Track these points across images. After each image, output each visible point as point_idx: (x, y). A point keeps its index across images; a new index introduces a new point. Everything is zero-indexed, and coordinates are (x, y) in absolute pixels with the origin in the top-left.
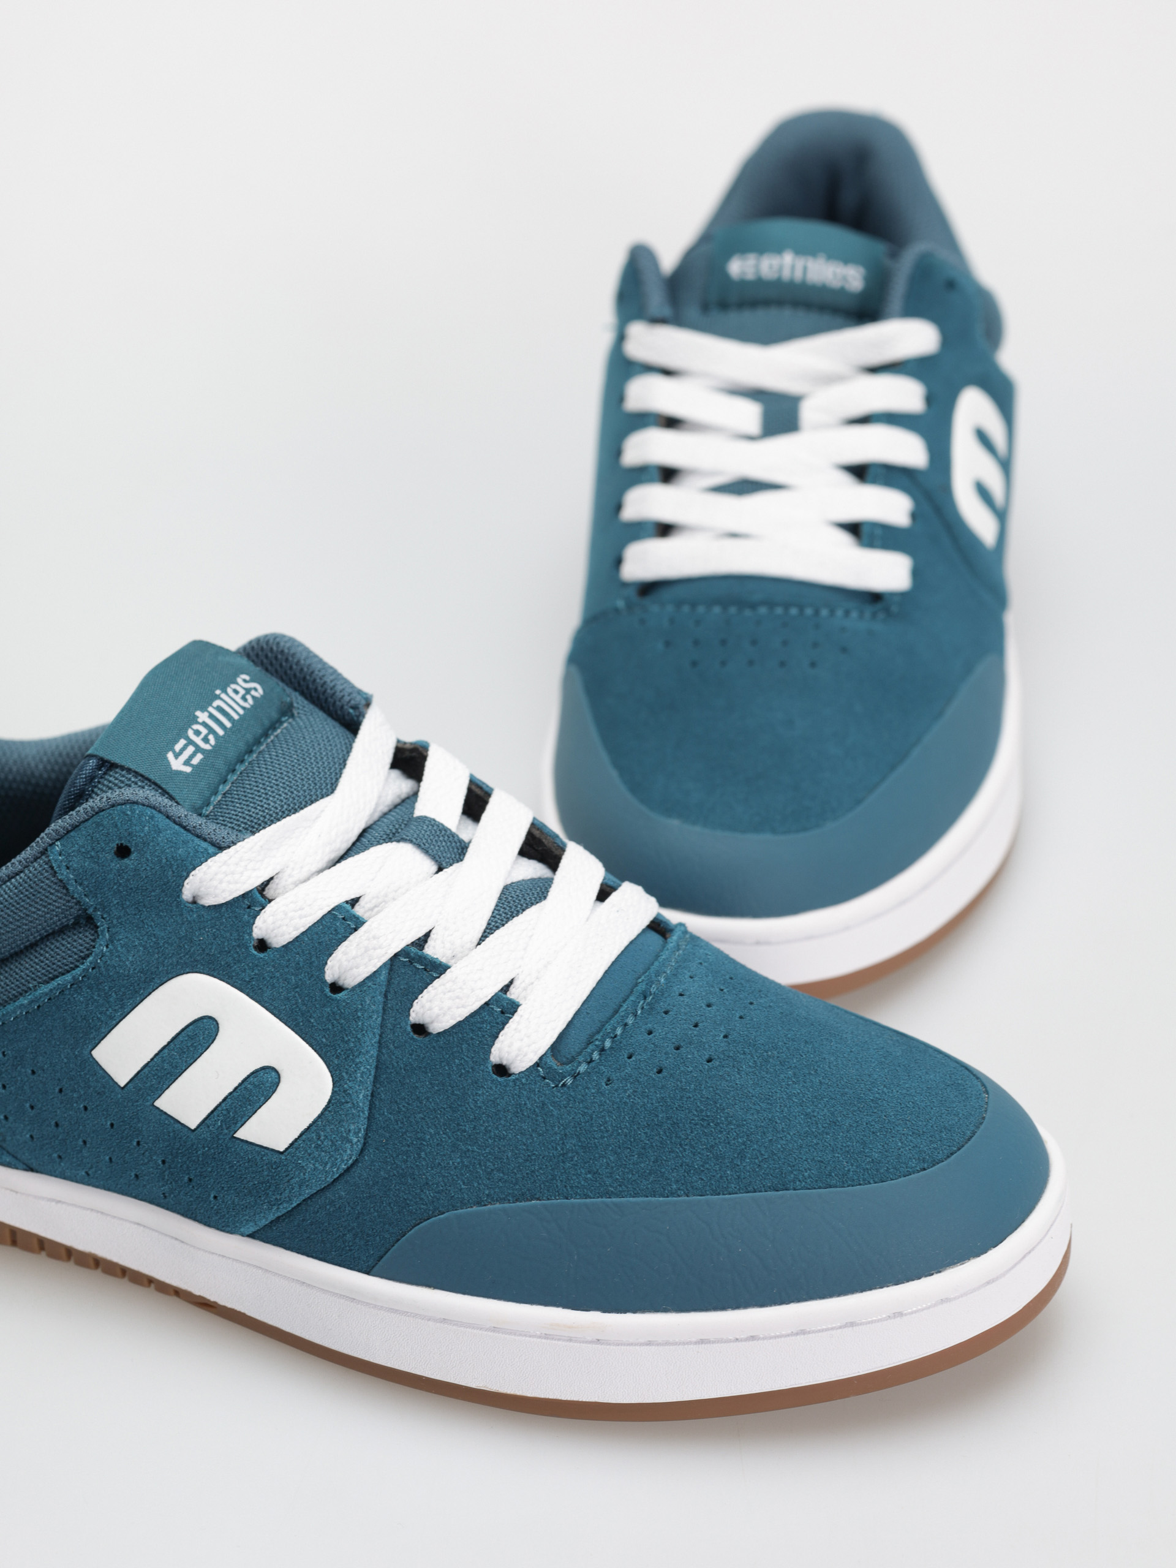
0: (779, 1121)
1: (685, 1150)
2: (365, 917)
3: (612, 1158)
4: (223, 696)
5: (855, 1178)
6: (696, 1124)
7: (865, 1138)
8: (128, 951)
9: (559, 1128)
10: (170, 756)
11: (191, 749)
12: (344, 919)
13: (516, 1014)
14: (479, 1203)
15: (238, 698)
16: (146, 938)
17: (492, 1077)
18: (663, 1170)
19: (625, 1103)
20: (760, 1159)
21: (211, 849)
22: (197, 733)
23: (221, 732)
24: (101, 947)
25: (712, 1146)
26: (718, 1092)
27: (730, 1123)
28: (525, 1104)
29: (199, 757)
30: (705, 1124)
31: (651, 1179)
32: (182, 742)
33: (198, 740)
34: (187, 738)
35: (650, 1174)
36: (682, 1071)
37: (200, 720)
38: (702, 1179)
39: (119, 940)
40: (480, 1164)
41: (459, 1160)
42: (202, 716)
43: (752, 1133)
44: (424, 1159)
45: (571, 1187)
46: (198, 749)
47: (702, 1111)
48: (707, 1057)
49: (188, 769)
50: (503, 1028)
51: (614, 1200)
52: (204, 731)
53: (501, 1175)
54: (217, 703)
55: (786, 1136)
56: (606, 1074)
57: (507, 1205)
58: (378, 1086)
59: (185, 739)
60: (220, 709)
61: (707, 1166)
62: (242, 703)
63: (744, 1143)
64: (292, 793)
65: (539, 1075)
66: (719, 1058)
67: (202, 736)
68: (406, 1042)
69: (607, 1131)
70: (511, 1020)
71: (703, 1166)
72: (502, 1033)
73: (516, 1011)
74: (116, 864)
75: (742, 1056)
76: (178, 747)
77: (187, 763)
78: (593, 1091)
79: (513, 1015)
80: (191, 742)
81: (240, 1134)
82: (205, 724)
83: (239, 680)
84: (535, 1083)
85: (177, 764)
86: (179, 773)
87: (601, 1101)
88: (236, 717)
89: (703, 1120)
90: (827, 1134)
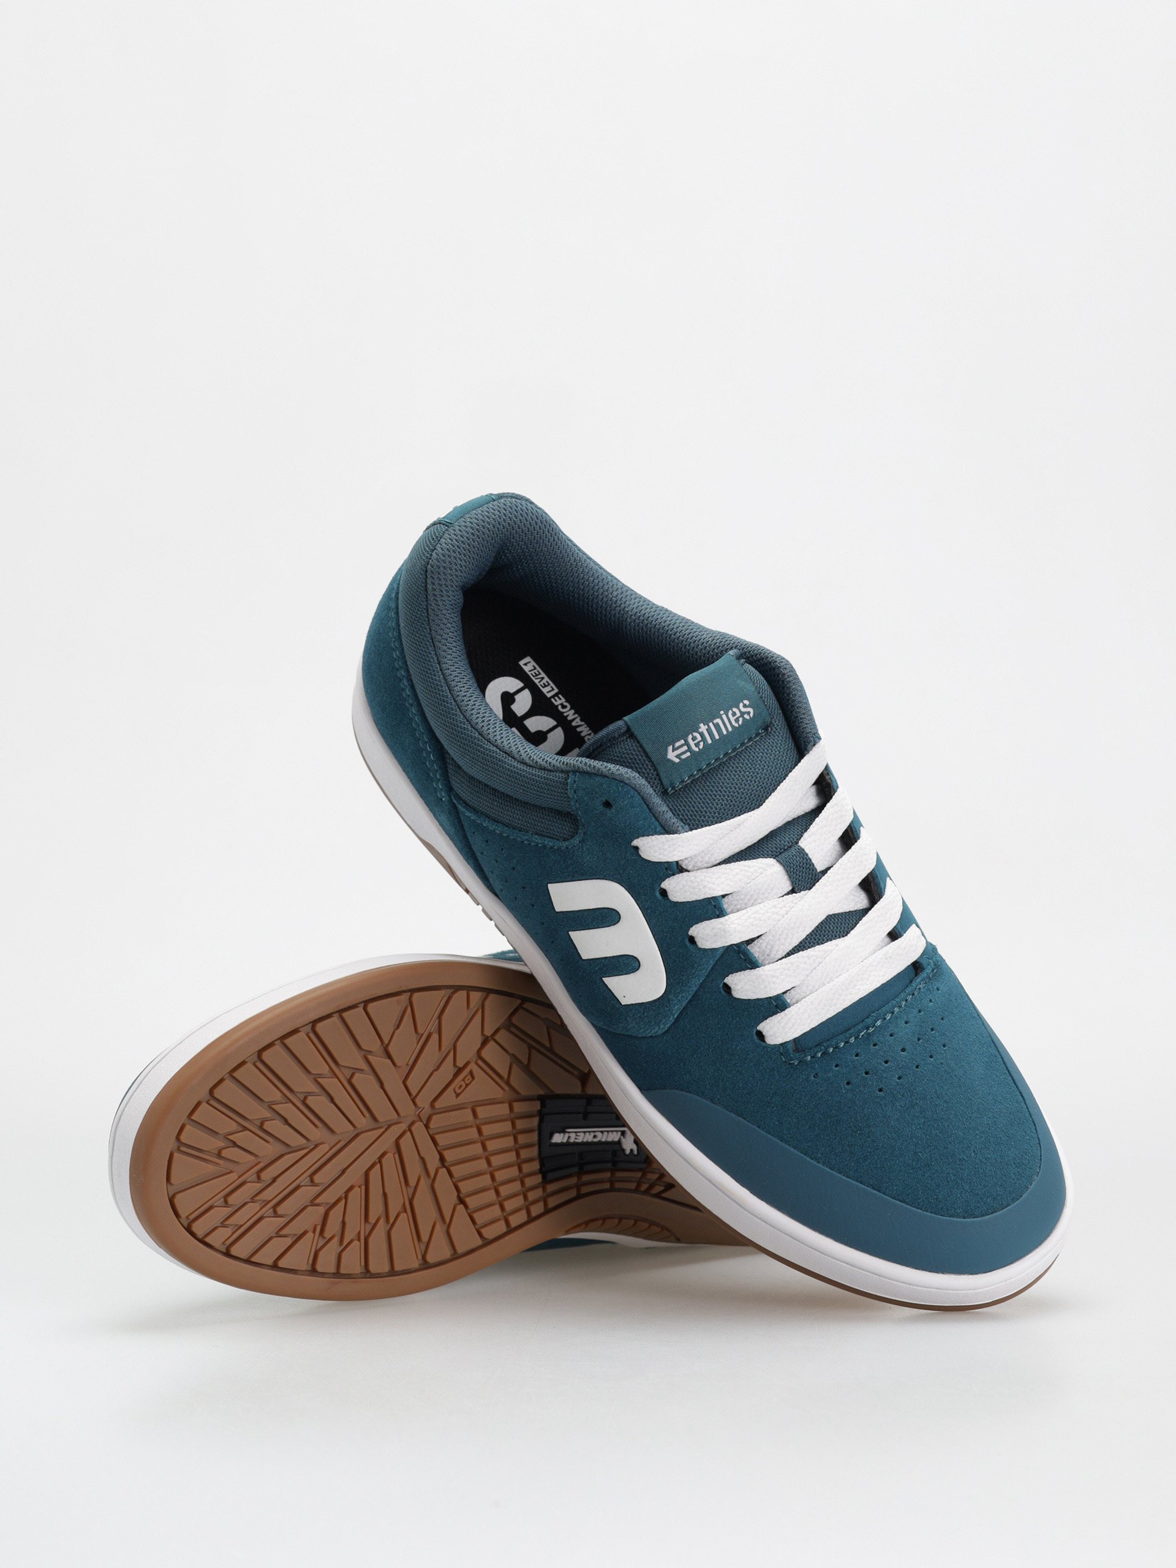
0: (897, 1149)
1: (836, 1139)
2: (729, 910)
3: (794, 1120)
4: (724, 717)
5: (921, 1204)
6: (850, 1127)
7: (941, 1183)
8: (589, 854)
9: (774, 1087)
10: (670, 748)
11: (685, 748)
12: (715, 906)
13: (783, 1012)
14: (712, 1101)
15: (732, 719)
16: (601, 853)
17: (753, 1037)
18: (818, 1143)
19: (818, 1094)
20: (875, 1166)
21: (659, 829)
22: (694, 739)
23: (710, 741)
24: (576, 841)
25: (852, 1145)
26: (873, 1114)
27: (869, 1137)
28: (763, 1063)
29: (688, 754)
30: (855, 1130)
31: (809, 1144)
32: (682, 742)
33: (692, 744)
34: (686, 741)
35: (810, 1141)
36: (860, 1091)
37: (700, 730)
38: (836, 1160)
39: (586, 844)
40: (722, 1080)
41: (712, 1071)
42: (703, 728)
43: (878, 1149)
44: (695, 1059)
45: (764, 1123)
46: (690, 749)
47: (857, 1121)
48: (880, 1087)
49: (677, 760)
50: (772, 1016)
51: (783, 1144)
52: (699, 738)
53: (731, 1093)
54: (718, 721)
55: (896, 1161)
56: (816, 1070)
57: (725, 1111)
58: (689, 1006)
59: (684, 740)
60: (717, 726)
61: (843, 1154)
62: (734, 723)
63: (870, 1152)
64: (732, 801)
65: (779, 1051)
66: (886, 1092)
67: (696, 742)
68: (715, 992)
69: (800, 1104)
70: (779, 1014)
71: (840, 1153)
72: (770, 1018)
73: (784, 1010)
74: (601, 808)
75: (900, 1096)
76: (677, 744)
77: (678, 756)
78: (804, 1077)
79: (781, 1011)
80: (687, 744)
81: (606, 980)
82: (702, 734)
83: (741, 705)
84: (775, 1055)
85: (672, 755)
86: (670, 761)
87: (805, 1085)
88: (725, 732)
89: (855, 1127)
90: (920, 1170)
